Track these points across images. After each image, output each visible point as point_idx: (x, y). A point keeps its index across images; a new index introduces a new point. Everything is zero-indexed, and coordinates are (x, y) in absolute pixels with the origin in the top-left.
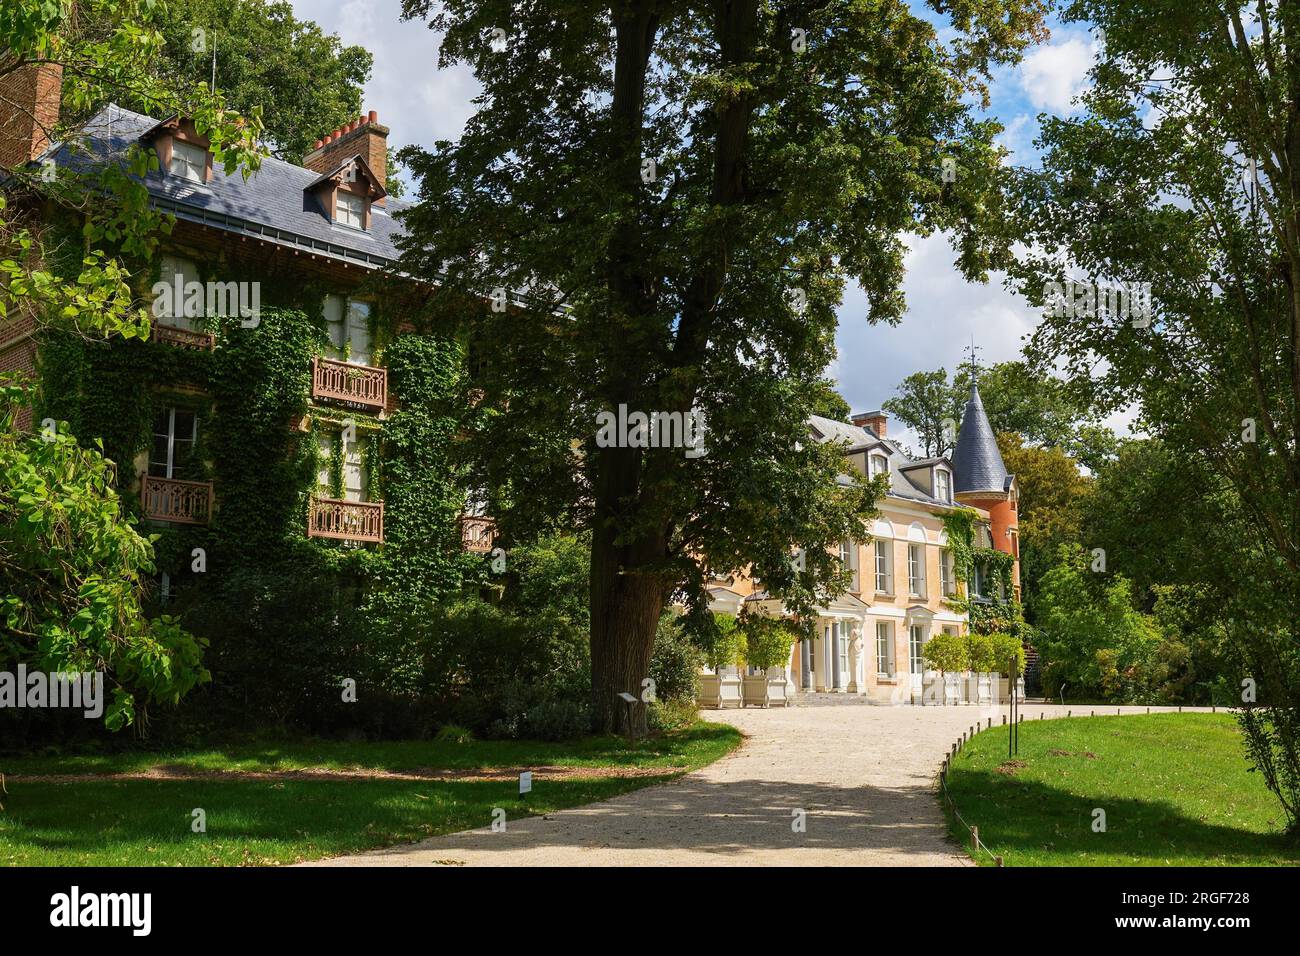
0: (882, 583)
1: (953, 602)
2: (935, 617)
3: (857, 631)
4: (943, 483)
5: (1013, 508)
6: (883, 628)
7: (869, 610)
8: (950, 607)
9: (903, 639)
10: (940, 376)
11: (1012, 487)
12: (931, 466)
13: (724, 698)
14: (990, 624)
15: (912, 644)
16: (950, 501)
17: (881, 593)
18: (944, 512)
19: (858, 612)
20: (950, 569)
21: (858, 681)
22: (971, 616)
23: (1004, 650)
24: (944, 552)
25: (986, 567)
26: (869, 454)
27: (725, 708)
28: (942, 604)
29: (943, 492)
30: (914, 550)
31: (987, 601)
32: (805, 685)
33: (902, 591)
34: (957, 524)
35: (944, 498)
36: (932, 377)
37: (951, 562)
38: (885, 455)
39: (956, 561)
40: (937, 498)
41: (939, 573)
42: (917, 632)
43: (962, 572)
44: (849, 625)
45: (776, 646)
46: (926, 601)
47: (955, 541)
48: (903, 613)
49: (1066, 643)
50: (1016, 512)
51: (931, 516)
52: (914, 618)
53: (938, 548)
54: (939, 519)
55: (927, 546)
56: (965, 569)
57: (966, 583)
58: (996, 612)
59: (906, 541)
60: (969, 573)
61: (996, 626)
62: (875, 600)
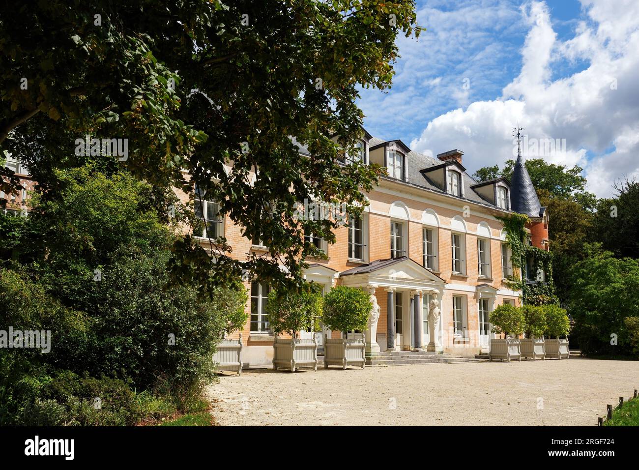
0: (457, 266)
1: (511, 282)
2: (498, 292)
3: (436, 301)
4: (503, 196)
5: (545, 227)
6: (458, 300)
7: (447, 286)
8: (509, 286)
9: (473, 309)
10: (495, 169)
11: (544, 214)
12: (494, 183)
13: (296, 361)
14: (536, 299)
15: (481, 313)
16: (508, 209)
17: (455, 273)
18: (504, 216)
19: (436, 287)
20: (509, 258)
21: (436, 341)
22: (524, 292)
23: (553, 317)
24: (504, 246)
25: (533, 259)
26: (447, 168)
27: (296, 371)
28: (503, 283)
29: (503, 202)
30: (482, 243)
31: (533, 283)
32: (390, 345)
33: (473, 272)
34: (513, 225)
35: (504, 207)
36: (491, 170)
37: (509, 253)
38: (459, 171)
39: (513, 253)
40: (499, 206)
41: (501, 261)
42: (484, 304)
43: (517, 260)
44: (429, 297)
45: (352, 312)
46: (491, 280)
47: (513, 238)
48: (474, 289)
49: (599, 312)
50: (547, 230)
51: (494, 218)
52: (482, 293)
53: (500, 242)
54: (500, 221)
55: (491, 240)
56: (520, 258)
57: (520, 269)
58: (540, 291)
59: (476, 235)
60: (522, 261)
61: (540, 300)
62: (451, 279)
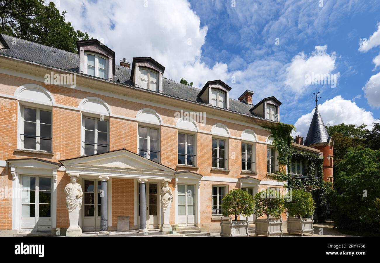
1: (276, 175)
2: (261, 183)
5: (331, 148)
8: (274, 178)
11: (330, 141)
12: (263, 101)
17: (219, 169)
18: (270, 125)
19: (168, 176)
20: (276, 158)
22: (290, 183)
24: (272, 150)
25: (307, 162)
28: (267, 176)
30: (250, 147)
31: (306, 177)
33: (236, 168)
34: (279, 132)
35: (273, 120)
37: (277, 154)
38: (224, 89)
39: (280, 154)
41: (267, 160)
43: (283, 160)
46: (255, 174)
47: (280, 143)
48: (236, 180)
50: (332, 150)
51: (261, 127)
52: (243, 183)
53: (266, 145)
54: (267, 129)
55: (257, 144)
56: (286, 158)
57: (286, 166)
58: (311, 183)
59: (240, 140)
60: (288, 160)
61: (310, 189)
62: (210, 173)
